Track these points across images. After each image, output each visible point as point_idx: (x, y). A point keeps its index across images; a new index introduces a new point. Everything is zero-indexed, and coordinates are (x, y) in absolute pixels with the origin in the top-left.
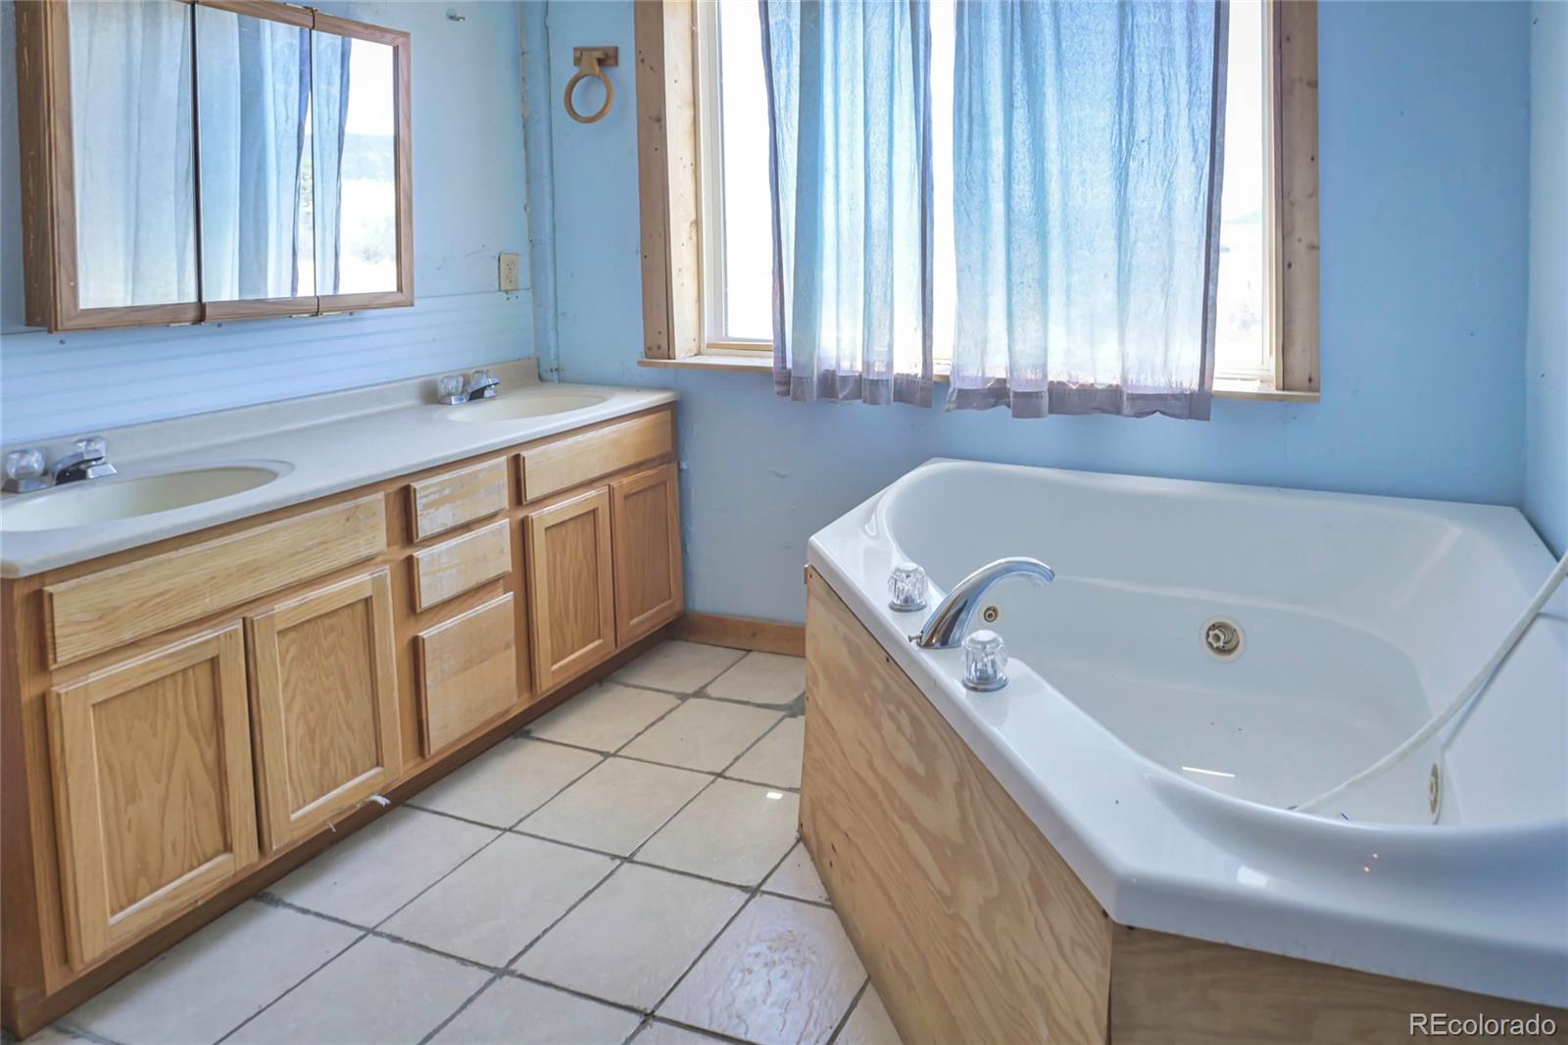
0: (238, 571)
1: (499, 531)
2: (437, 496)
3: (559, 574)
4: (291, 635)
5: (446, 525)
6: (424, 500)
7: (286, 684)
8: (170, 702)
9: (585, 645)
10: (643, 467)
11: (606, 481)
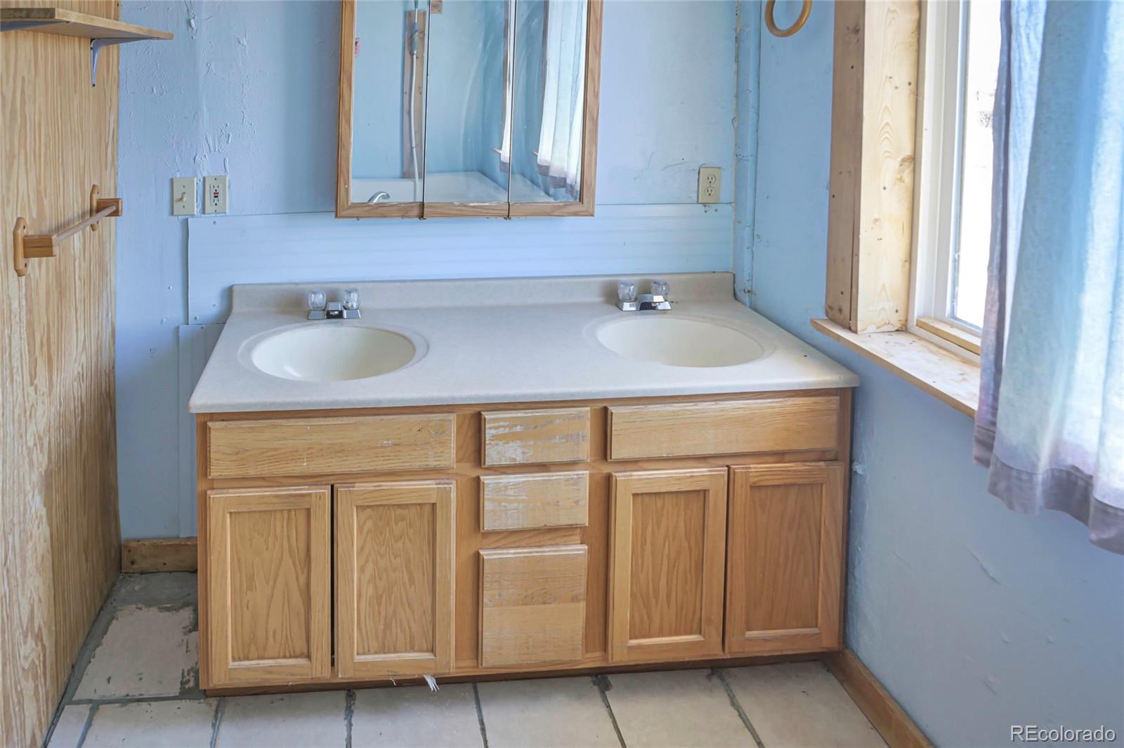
0: (329, 448)
1: (576, 482)
2: (507, 430)
3: (648, 547)
4: (368, 511)
5: (515, 460)
6: (493, 431)
7: (361, 550)
8: (279, 529)
9: (677, 634)
10: (787, 457)
11: (728, 462)
